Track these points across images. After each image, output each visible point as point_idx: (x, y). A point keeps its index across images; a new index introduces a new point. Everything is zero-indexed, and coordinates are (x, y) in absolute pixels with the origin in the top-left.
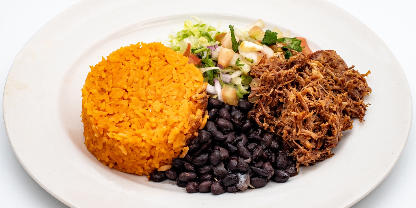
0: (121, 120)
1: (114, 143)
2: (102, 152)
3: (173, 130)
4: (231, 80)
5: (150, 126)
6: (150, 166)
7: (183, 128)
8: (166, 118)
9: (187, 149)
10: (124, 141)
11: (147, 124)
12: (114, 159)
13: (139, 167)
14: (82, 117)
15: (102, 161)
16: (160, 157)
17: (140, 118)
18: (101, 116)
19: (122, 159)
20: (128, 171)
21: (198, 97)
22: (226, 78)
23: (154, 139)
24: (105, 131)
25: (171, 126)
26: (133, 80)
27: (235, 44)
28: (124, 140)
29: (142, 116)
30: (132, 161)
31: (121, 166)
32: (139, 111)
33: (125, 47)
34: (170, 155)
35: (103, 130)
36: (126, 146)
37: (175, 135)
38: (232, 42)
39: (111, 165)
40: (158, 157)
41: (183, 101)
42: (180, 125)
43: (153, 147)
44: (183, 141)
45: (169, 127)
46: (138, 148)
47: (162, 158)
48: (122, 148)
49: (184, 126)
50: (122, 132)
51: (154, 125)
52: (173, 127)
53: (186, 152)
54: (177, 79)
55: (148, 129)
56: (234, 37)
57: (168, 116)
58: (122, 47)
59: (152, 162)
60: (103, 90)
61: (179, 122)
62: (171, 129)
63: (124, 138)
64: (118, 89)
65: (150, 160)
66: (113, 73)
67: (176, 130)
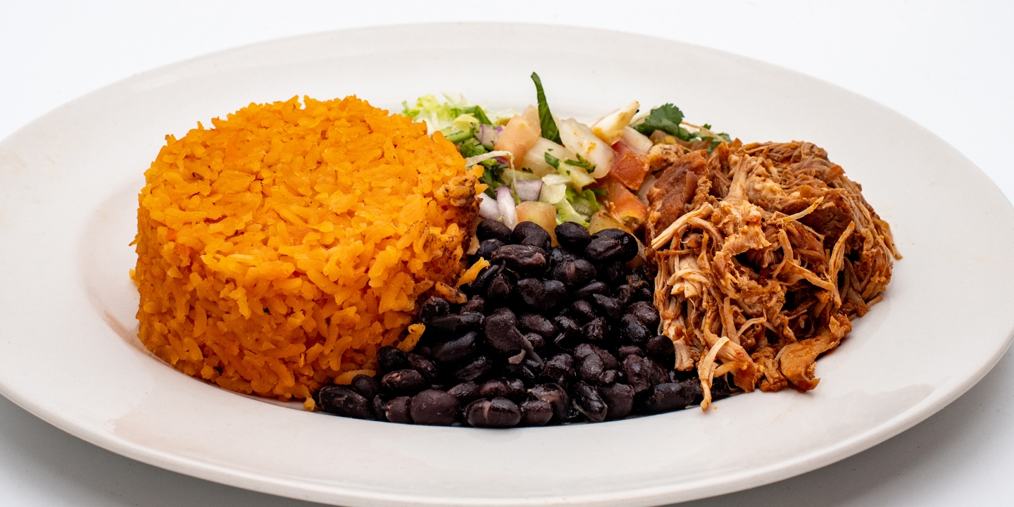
0: (240, 227)
1: (218, 287)
2: (185, 337)
3: (381, 256)
4: (540, 193)
5: (319, 240)
6: (315, 365)
7: (408, 253)
8: (364, 226)
9: (418, 329)
10: (244, 275)
11: (311, 237)
12: (216, 349)
13: (283, 367)
14: (135, 246)
15: (181, 366)
16: (343, 338)
17: (292, 224)
18: (188, 223)
19: (237, 343)
20: (255, 385)
21: (452, 190)
22: (525, 191)
23: (329, 269)
24: (194, 254)
25: (376, 245)
26: (279, 159)
27: (547, 121)
28: (246, 272)
29: (300, 223)
30: (267, 345)
31: (236, 372)
32: (292, 210)
33: (261, 105)
34: (371, 335)
35: (188, 252)
36: (251, 289)
37: (387, 267)
38: (540, 116)
39: (207, 371)
40: (340, 337)
41: (410, 197)
42: (402, 243)
43: (324, 300)
44: (410, 296)
45: (370, 247)
46: (283, 297)
47: (348, 340)
48: (239, 295)
49: (410, 248)
50: (240, 252)
51: (329, 240)
52: (380, 246)
53: (417, 338)
54: (394, 158)
55: (312, 247)
56: (546, 104)
57: (370, 223)
58: (253, 104)
59: (322, 353)
60: (195, 177)
61: (398, 237)
62: (375, 253)
63: (245, 266)
64: (237, 172)
65: (316, 348)
66: (224, 149)
67: (392, 254)
